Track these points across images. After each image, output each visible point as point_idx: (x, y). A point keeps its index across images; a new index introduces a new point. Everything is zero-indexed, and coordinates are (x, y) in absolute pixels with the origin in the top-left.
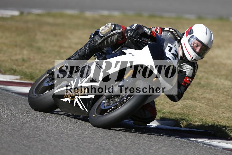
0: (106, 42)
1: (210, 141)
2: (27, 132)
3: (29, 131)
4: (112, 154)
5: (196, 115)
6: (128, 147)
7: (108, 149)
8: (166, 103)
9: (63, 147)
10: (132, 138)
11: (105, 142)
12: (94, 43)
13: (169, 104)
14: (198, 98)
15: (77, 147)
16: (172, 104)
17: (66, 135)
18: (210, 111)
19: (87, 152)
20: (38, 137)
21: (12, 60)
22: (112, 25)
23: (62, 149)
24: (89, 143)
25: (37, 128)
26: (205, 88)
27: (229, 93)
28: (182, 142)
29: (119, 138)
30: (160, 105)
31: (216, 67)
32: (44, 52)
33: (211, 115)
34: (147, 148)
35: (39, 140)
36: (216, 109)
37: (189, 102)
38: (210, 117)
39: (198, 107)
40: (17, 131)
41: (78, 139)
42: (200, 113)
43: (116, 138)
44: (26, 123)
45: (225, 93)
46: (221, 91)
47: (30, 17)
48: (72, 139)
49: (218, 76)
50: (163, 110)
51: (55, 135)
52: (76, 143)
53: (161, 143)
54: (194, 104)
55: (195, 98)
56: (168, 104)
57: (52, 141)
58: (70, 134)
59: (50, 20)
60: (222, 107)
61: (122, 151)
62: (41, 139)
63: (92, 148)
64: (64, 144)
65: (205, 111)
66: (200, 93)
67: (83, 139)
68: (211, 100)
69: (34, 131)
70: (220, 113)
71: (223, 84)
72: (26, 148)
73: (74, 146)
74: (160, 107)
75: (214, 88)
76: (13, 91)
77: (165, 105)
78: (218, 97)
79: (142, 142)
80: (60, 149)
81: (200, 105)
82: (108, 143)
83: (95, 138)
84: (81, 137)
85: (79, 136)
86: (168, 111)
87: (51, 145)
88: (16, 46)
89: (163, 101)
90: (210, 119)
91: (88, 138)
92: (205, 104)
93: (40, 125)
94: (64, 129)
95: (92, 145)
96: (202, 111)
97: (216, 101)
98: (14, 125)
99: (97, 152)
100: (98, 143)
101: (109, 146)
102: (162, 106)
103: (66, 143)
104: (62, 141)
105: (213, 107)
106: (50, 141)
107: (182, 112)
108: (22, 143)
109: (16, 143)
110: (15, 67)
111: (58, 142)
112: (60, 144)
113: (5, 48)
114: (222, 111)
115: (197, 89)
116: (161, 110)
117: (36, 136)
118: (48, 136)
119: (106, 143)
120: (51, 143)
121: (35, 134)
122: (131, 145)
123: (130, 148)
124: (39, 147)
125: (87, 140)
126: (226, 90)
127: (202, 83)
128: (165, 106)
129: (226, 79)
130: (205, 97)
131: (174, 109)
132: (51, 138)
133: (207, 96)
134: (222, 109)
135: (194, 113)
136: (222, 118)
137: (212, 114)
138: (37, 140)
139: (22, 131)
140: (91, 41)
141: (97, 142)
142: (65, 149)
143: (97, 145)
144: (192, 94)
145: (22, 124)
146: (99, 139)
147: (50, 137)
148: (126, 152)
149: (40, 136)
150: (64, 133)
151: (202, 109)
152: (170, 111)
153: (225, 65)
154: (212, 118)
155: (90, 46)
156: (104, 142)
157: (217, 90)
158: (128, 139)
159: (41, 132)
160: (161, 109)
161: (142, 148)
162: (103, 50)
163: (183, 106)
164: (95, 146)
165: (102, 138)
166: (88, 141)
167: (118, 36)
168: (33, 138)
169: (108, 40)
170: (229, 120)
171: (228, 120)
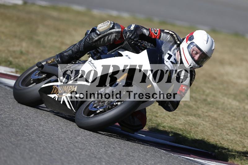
0: (103, 41)
1: (210, 163)
2: (15, 129)
3: (19, 129)
4: (104, 164)
5: (197, 134)
6: (122, 158)
7: (101, 158)
8: (167, 116)
9: (52, 150)
10: (127, 149)
11: (98, 150)
12: (89, 40)
13: (171, 118)
14: (202, 115)
15: (67, 151)
16: (174, 118)
17: (57, 138)
18: (214, 131)
19: (78, 158)
20: (28, 136)
21: (9, 51)
22: (111, 23)
23: (51, 152)
24: (81, 149)
25: (27, 126)
26: (211, 106)
27: (236, 114)
28: (179, 160)
29: (114, 148)
30: (161, 117)
31: (225, 85)
32: (44, 47)
33: (213, 135)
34: (141, 162)
35: (28, 139)
36: (220, 130)
37: (192, 119)
38: (213, 137)
39: (201, 126)
40: (5, 127)
41: (70, 143)
42: (202, 131)
43: (110, 147)
44: (16, 120)
45: (232, 114)
46: (227, 111)
47: (33, 8)
48: (63, 142)
49: (226, 95)
50: (163, 124)
51: (45, 136)
52: (67, 148)
53: (157, 158)
54: (197, 121)
55: (199, 115)
56: (169, 118)
57: (42, 141)
58: (61, 137)
59: (55, 14)
60: (226, 128)
61: (115, 162)
62: (30, 139)
63: (83, 154)
64: (53, 147)
65: (208, 130)
66: (205, 111)
67: (74, 144)
68: (216, 119)
69: (24, 129)
70: (224, 134)
71: (230, 104)
72: (13, 146)
73: (64, 150)
74: (161, 120)
75: (220, 106)
76: (6, 84)
77: (167, 118)
78: (224, 117)
79: (137, 155)
80: (49, 152)
81: (204, 123)
82: (101, 152)
83: (88, 145)
84: (73, 141)
85: (71, 141)
86: (169, 125)
87: (40, 147)
88: (15, 37)
89: (164, 114)
90: (212, 139)
91: (80, 143)
92: (209, 122)
93: (30, 123)
94: (56, 131)
95: (84, 151)
96: (205, 130)
97: (222, 121)
98: (3, 120)
99: (88, 160)
100: (91, 150)
101: (101, 155)
102: (163, 119)
103: (56, 146)
104: (53, 143)
105: (217, 127)
106: (39, 141)
107: (183, 128)
108: (10, 140)
109: (3, 139)
110: (11, 59)
111: (48, 144)
112: (50, 146)
113: (3, 38)
114: (226, 132)
115: (202, 106)
116: (161, 124)
117: (25, 135)
118: (38, 136)
119: (99, 152)
120: (41, 143)
121: (24, 133)
122: (125, 157)
123: (123, 160)
124: (27, 147)
125: (79, 145)
126: (233, 111)
127: (209, 100)
128: (166, 120)
129: (235, 98)
130: (209, 116)
131: (175, 124)
132: (41, 139)
133: (212, 114)
134: (227, 131)
135: (196, 131)
136: (226, 140)
137: (215, 134)
138: (25, 139)
139: (11, 128)
140: (87, 37)
141: (89, 149)
142: (54, 152)
143: (89, 152)
144: (197, 110)
145: (13, 120)
146: (92, 146)
147: (40, 137)
148: (119, 163)
149: (30, 135)
150: (55, 136)
151: (205, 128)
152: (171, 125)
153: (235, 84)
154: (214, 139)
155: (84, 43)
156: (96, 150)
157: (223, 109)
158: (123, 150)
159: (31, 131)
160: (161, 122)
161: (136, 162)
162: (98, 49)
163: (185, 122)
164: (87, 153)
165: (95, 146)
166: (80, 147)
167: (116, 36)
168: (22, 136)
169: (105, 39)
170: (233, 143)
171: (231, 143)
